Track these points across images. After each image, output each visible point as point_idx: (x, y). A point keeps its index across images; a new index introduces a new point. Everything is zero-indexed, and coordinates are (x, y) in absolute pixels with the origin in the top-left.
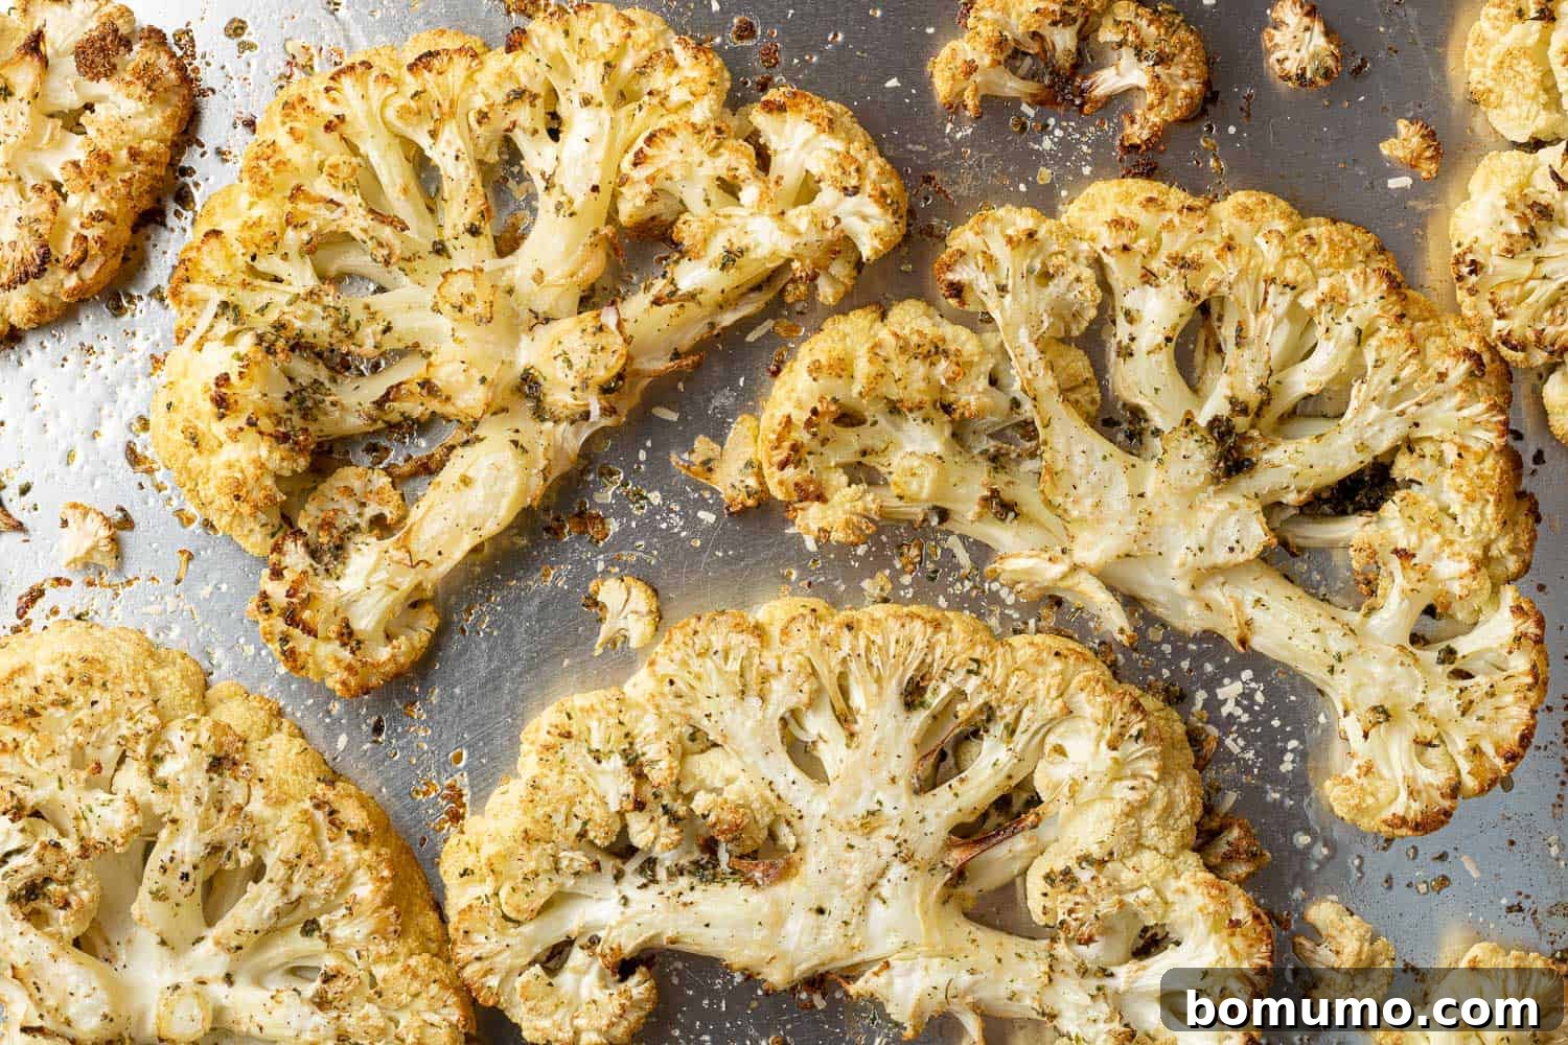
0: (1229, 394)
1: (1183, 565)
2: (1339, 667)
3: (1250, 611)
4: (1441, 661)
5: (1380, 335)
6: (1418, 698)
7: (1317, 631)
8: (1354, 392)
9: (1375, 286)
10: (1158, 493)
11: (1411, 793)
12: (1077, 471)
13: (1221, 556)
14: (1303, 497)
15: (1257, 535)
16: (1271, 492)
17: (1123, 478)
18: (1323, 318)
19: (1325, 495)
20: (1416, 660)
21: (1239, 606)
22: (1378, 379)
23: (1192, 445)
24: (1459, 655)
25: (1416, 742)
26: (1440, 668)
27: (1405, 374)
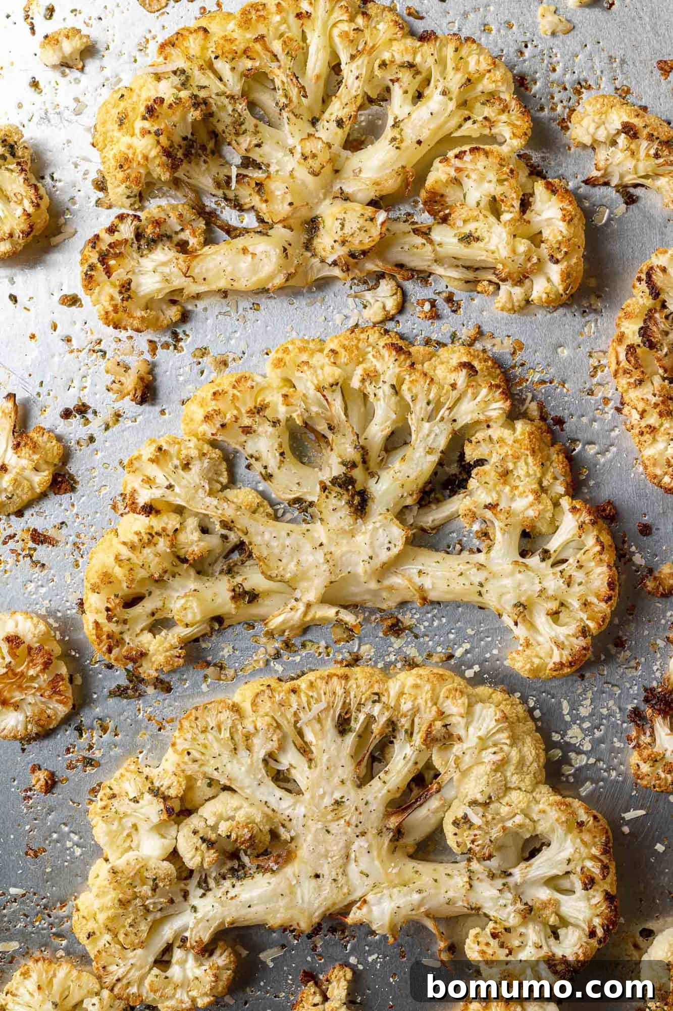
0: (340, 460)
1: (366, 572)
2: (483, 590)
3: (418, 581)
4: (543, 560)
5: (406, 382)
6: (538, 588)
7: (461, 574)
8: (410, 422)
9: (389, 356)
10: (330, 539)
11: (558, 646)
12: (277, 551)
13: (384, 556)
14: (415, 497)
15: (397, 534)
16: (395, 504)
17: (304, 540)
18: (370, 389)
19: (427, 489)
20: (526, 566)
21: (410, 580)
22: (419, 409)
23: (334, 501)
24: (552, 552)
25: (548, 614)
26: (544, 564)
27: (432, 396)
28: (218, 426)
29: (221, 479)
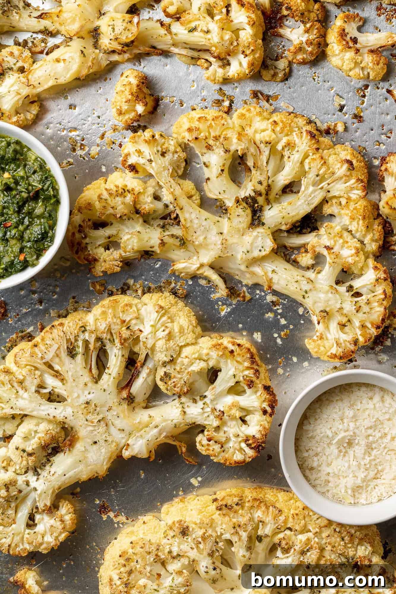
0: (253, 188)
1: (242, 259)
2: (306, 296)
3: (270, 275)
4: (348, 291)
5: (310, 158)
6: (338, 306)
7: (297, 282)
8: (302, 182)
9: (306, 138)
10: (229, 232)
11: (337, 345)
12: (195, 226)
13: (256, 254)
14: (288, 226)
15: (269, 244)
16: (275, 226)
17: (214, 227)
18: (286, 153)
19: (297, 225)
20: (337, 291)
21: (266, 274)
22: (311, 176)
23: (240, 210)
24: (355, 288)
25: (339, 324)
26: (347, 294)
27: (321, 172)
28: (194, 137)
29: (179, 171)
